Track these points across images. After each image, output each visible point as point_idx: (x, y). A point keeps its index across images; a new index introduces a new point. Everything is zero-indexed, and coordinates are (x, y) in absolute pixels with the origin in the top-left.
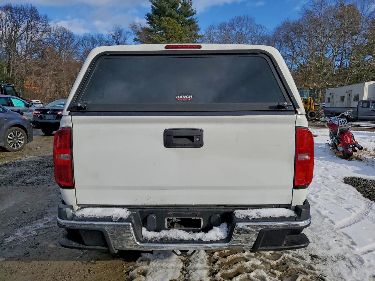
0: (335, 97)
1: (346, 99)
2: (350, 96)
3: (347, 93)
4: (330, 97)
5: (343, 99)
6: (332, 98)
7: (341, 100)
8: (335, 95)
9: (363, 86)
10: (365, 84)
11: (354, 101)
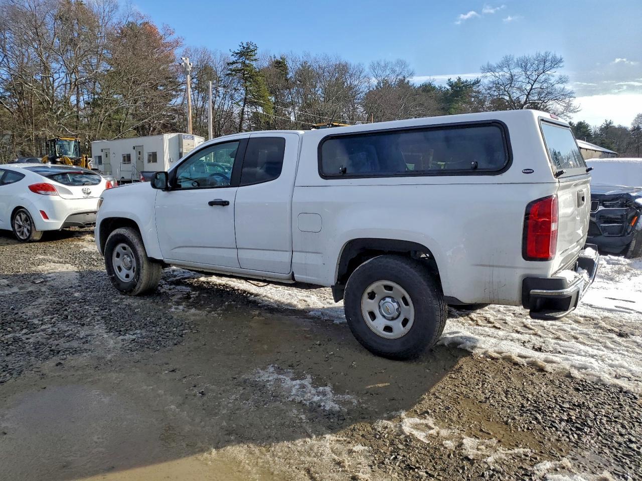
0: (111, 156)
1: (134, 158)
2: (140, 154)
3: (134, 149)
4: (103, 155)
5: (127, 159)
6: (107, 156)
7: (124, 160)
8: (111, 152)
9: (162, 139)
10: (164, 136)
11: (149, 161)
